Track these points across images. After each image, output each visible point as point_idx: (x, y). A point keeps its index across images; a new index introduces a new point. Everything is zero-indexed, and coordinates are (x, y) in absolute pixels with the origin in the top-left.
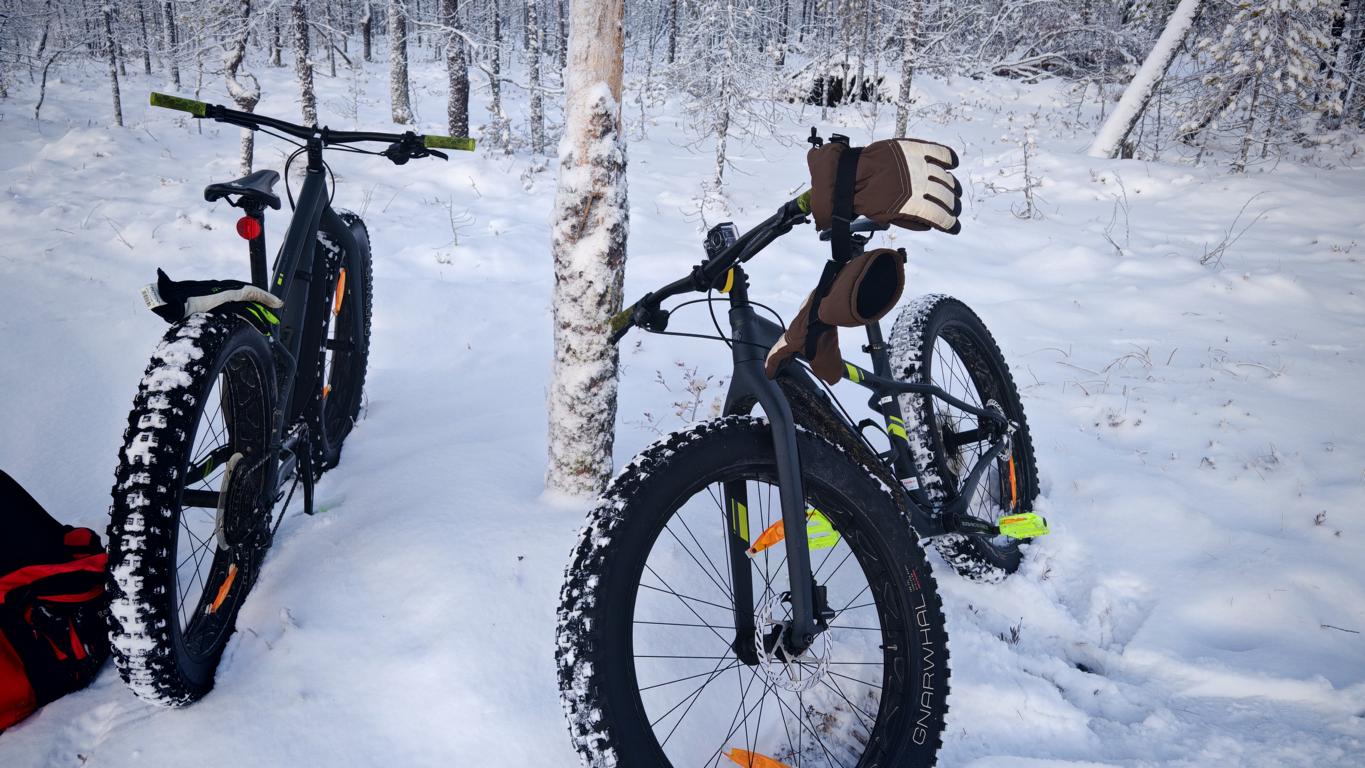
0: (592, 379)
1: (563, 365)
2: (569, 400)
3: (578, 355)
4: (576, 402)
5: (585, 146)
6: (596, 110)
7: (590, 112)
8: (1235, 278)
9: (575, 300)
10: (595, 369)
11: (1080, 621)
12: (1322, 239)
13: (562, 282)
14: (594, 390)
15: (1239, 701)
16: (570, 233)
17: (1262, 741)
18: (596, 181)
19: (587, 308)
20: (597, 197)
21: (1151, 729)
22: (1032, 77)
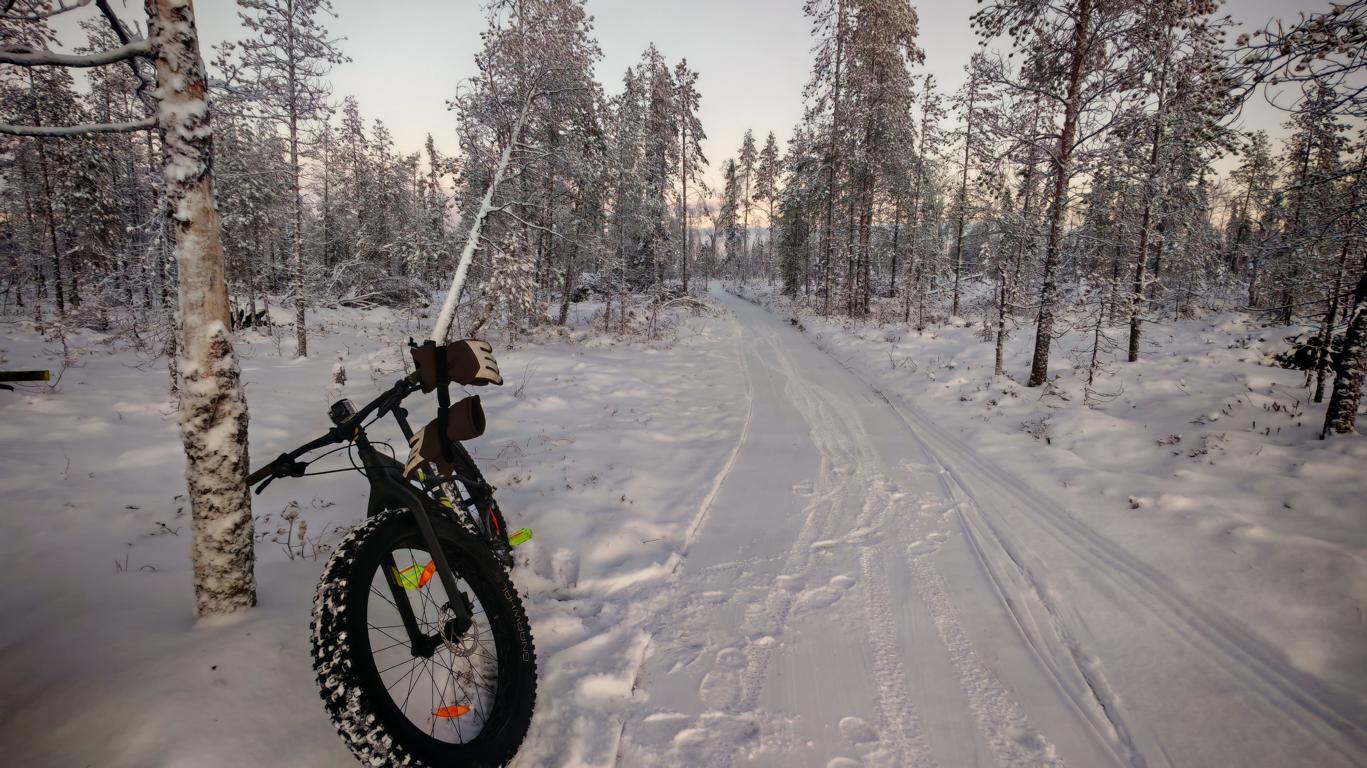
0: (236, 525)
1: (207, 521)
2: (216, 545)
3: (221, 510)
4: (224, 545)
5: (209, 365)
6: (216, 339)
7: (210, 341)
8: (535, 401)
9: (213, 471)
10: (237, 517)
11: (552, 579)
12: (559, 377)
13: (198, 462)
14: (238, 532)
15: (630, 586)
16: (202, 425)
17: (647, 598)
18: (221, 387)
19: (223, 475)
20: (223, 397)
21: (605, 613)
22: (366, 306)
